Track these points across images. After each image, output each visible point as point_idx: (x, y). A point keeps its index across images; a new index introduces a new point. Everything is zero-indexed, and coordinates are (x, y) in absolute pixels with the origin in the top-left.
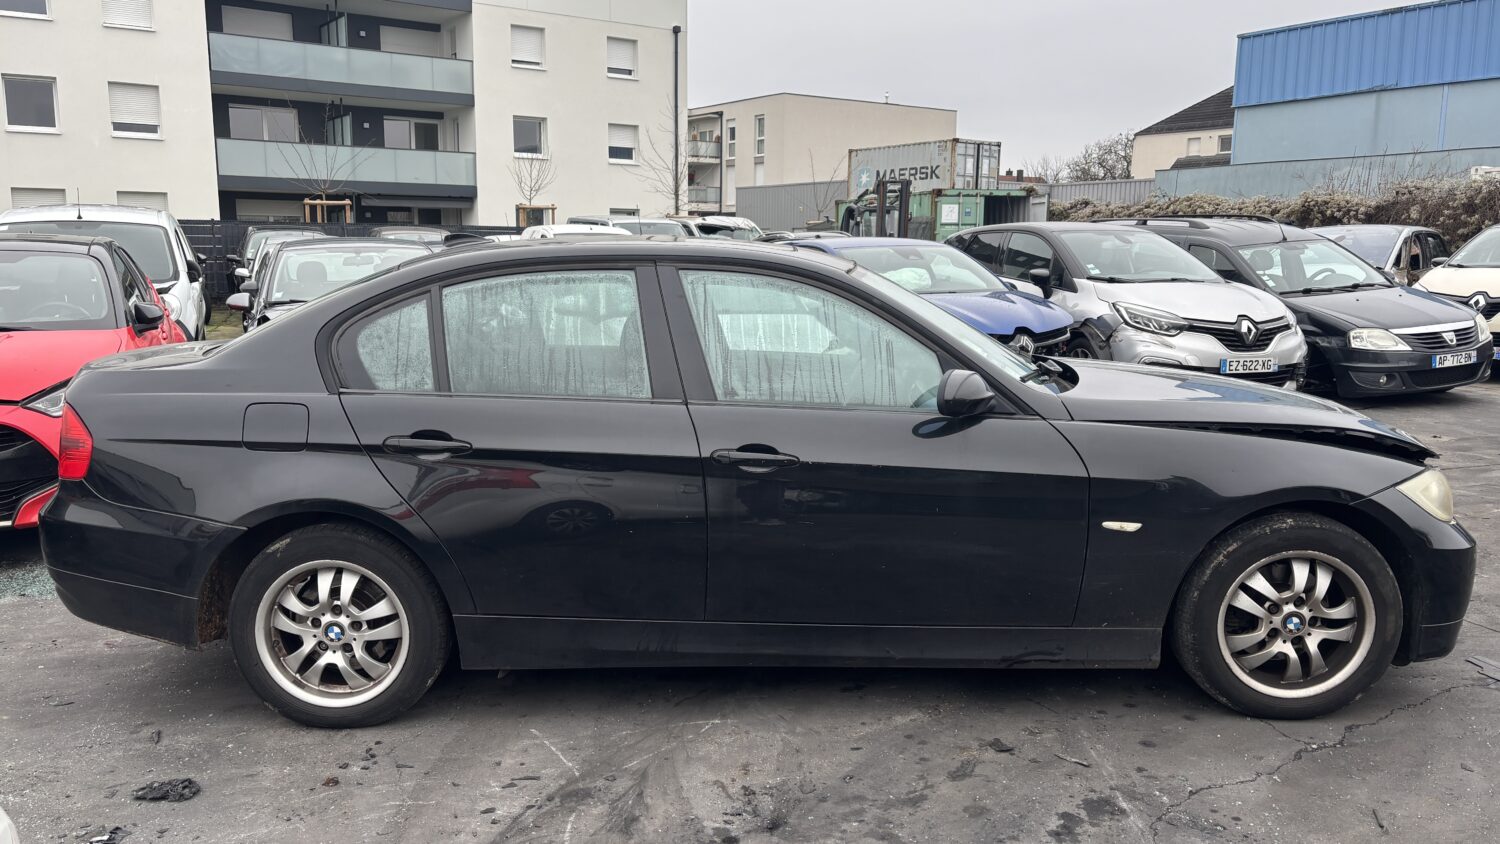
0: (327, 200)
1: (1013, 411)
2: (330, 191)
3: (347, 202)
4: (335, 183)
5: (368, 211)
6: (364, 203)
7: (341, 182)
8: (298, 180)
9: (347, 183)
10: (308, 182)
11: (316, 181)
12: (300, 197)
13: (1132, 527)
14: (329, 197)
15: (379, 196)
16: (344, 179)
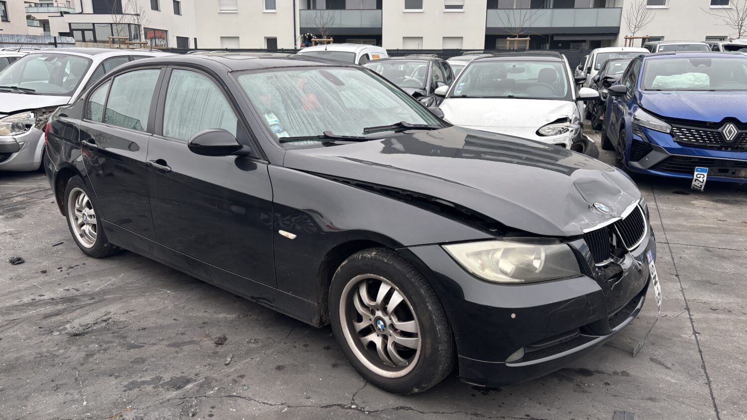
0: (519, 38)
1: (258, 157)
2: (521, 33)
3: (528, 38)
4: (523, 29)
5: (559, 43)
6: (556, 38)
7: (527, 28)
8: (505, 28)
9: (530, 29)
10: (511, 29)
11: (514, 28)
12: (505, 37)
13: (292, 236)
14: (520, 36)
15: (564, 35)
16: (528, 26)
